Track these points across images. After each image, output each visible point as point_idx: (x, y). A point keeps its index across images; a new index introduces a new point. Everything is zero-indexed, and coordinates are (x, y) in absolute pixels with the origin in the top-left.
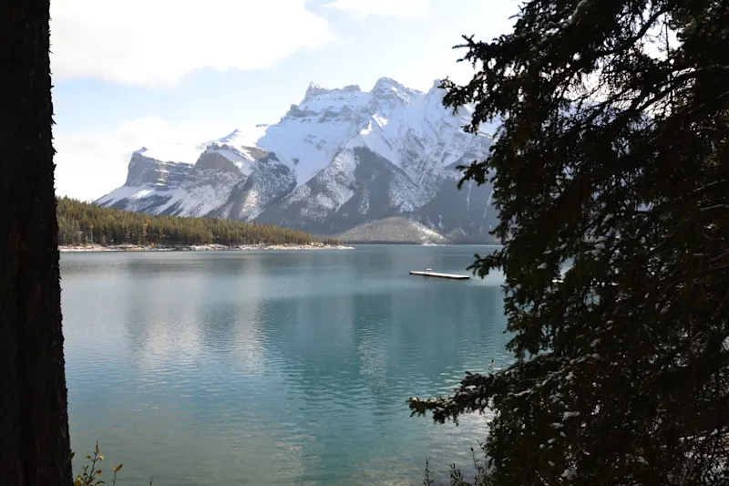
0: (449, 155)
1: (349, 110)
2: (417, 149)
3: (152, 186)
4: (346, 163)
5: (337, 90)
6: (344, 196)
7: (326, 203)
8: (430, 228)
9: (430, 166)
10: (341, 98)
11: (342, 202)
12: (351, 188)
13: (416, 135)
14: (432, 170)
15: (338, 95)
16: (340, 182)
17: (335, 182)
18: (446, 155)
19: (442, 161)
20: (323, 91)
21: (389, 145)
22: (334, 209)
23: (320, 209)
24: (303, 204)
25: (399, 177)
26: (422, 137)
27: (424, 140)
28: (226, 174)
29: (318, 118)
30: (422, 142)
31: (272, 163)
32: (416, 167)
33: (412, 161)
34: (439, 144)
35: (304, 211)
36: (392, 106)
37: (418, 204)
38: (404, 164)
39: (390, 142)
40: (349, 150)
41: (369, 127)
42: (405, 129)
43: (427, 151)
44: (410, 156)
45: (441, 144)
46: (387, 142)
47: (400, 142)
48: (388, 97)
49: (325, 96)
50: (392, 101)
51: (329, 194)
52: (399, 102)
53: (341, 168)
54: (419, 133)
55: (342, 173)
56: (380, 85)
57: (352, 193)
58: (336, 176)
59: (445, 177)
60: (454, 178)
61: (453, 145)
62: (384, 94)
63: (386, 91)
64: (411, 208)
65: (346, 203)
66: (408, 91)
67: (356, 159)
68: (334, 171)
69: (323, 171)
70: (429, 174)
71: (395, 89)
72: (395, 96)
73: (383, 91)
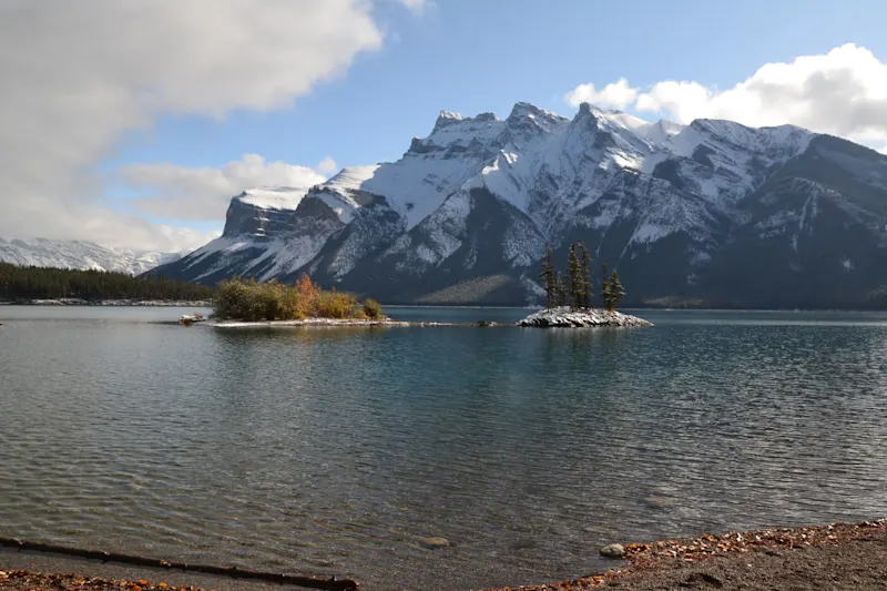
0: (585, 196)
1: (479, 143)
2: (549, 189)
3: (249, 237)
4: (460, 207)
5: (469, 119)
6: (449, 247)
7: (427, 255)
8: (542, 286)
9: (560, 210)
10: (472, 129)
11: (446, 254)
12: (460, 238)
13: (551, 171)
14: (561, 215)
15: (470, 125)
16: (446, 231)
17: (441, 231)
18: (582, 196)
19: (576, 203)
21: (518, 186)
22: (435, 264)
23: (419, 262)
24: (401, 256)
25: (518, 223)
26: (557, 173)
27: (560, 178)
28: (325, 223)
29: (443, 154)
30: (557, 182)
31: (379, 208)
32: (544, 211)
33: (541, 204)
34: (575, 182)
35: (400, 266)
36: (528, 138)
37: (537, 257)
38: (531, 209)
39: (519, 181)
40: (465, 192)
41: (496, 163)
42: (539, 165)
43: (560, 192)
44: (540, 198)
45: (578, 183)
46: (515, 181)
47: (531, 182)
48: (523, 127)
49: (455, 126)
50: (528, 131)
51: (432, 245)
52: (536, 132)
53: (450, 214)
54: (554, 170)
55: (450, 220)
56: (515, 111)
57: (460, 244)
58: (443, 223)
59: (574, 223)
60: (585, 225)
61: (591, 184)
62: (519, 123)
63: (522, 120)
64: (528, 262)
65: (450, 257)
66: (550, 119)
67: (471, 202)
68: (442, 217)
69: (429, 217)
70: (558, 220)
71: (532, 116)
72: (532, 126)
73: (518, 120)
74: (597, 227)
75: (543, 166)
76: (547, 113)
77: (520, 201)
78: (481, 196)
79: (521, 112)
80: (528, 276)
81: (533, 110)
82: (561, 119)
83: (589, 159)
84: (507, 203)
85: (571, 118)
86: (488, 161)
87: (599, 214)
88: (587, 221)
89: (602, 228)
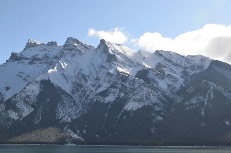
1: (47, 57)
2: (83, 82)
4: (35, 90)
5: (43, 44)
6: (26, 111)
7: (13, 115)
8: (76, 133)
9: (88, 93)
10: (45, 50)
11: (24, 115)
12: (33, 106)
13: (84, 73)
14: (88, 96)
15: (44, 47)
16: (26, 102)
17: (22, 102)
18: (99, 86)
19: (96, 90)
20: (35, 45)
21: (67, 79)
22: (18, 120)
23: (9, 119)
25: (65, 99)
26: (87, 74)
27: (89, 76)
30: (87, 78)
32: (80, 93)
33: (78, 89)
34: (96, 79)
36: (73, 55)
37: (75, 117)
38: (73, 92)
39: (67, 77)
40: (37, 82)
41: (55, 68)
42: (78, 70)
43: (88, 84)
44: (78, 86)
45: (98, 79)
46: (65, 77)
47: (74, 78)
48: (71, 50)
49: (36, 48)
50: (73, 52)
51: (17, 110)
52: (78, 52)
53: (28, 93)
54: (86, 72)
55: (28, 96)
56: (67, 42)
57: (33, 109)
58: (24, 98)
59: (95, 100)
60: (100, 101)
61: (105, 80)
62: (69, 48)
63: (71, 47)
64: (69, 120)
65: (26, 116)
66: (85, 47)
67: (40, 88)
68: (24, 95)
69: (16, 94)
70: (86, 98)
71: (76, 45)
72: (76, 49)
73: (69, 46)
74: (106, 102)
75: (80, 70)
76: (83, 43)
77: (67, 88)
78: (46, 84)
79: (71, 42)
80: (68, 128)
81: (77, 41)
82: (91, 46)
83: (104, 67)
84: (60, 89)
85: (96, 47)
86: (52, 66)
87: (108, 96)
88: (101, 99)
89: (108, 103)
